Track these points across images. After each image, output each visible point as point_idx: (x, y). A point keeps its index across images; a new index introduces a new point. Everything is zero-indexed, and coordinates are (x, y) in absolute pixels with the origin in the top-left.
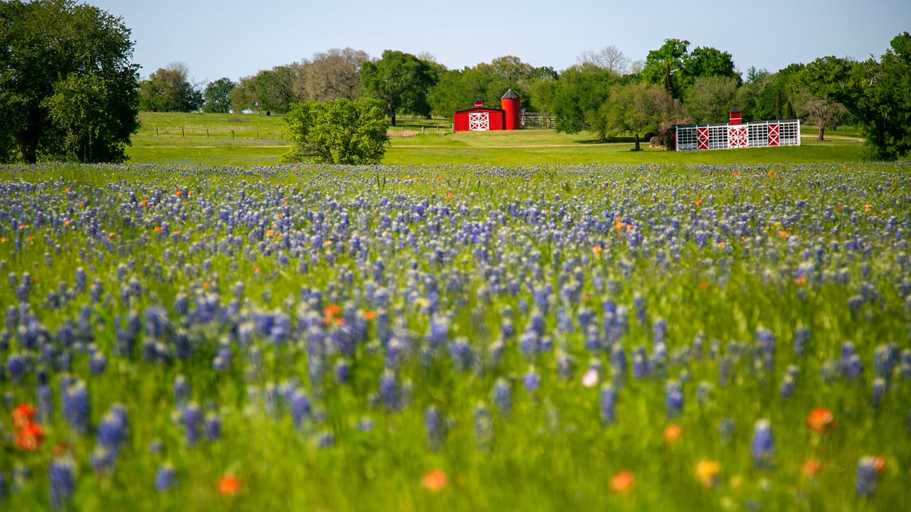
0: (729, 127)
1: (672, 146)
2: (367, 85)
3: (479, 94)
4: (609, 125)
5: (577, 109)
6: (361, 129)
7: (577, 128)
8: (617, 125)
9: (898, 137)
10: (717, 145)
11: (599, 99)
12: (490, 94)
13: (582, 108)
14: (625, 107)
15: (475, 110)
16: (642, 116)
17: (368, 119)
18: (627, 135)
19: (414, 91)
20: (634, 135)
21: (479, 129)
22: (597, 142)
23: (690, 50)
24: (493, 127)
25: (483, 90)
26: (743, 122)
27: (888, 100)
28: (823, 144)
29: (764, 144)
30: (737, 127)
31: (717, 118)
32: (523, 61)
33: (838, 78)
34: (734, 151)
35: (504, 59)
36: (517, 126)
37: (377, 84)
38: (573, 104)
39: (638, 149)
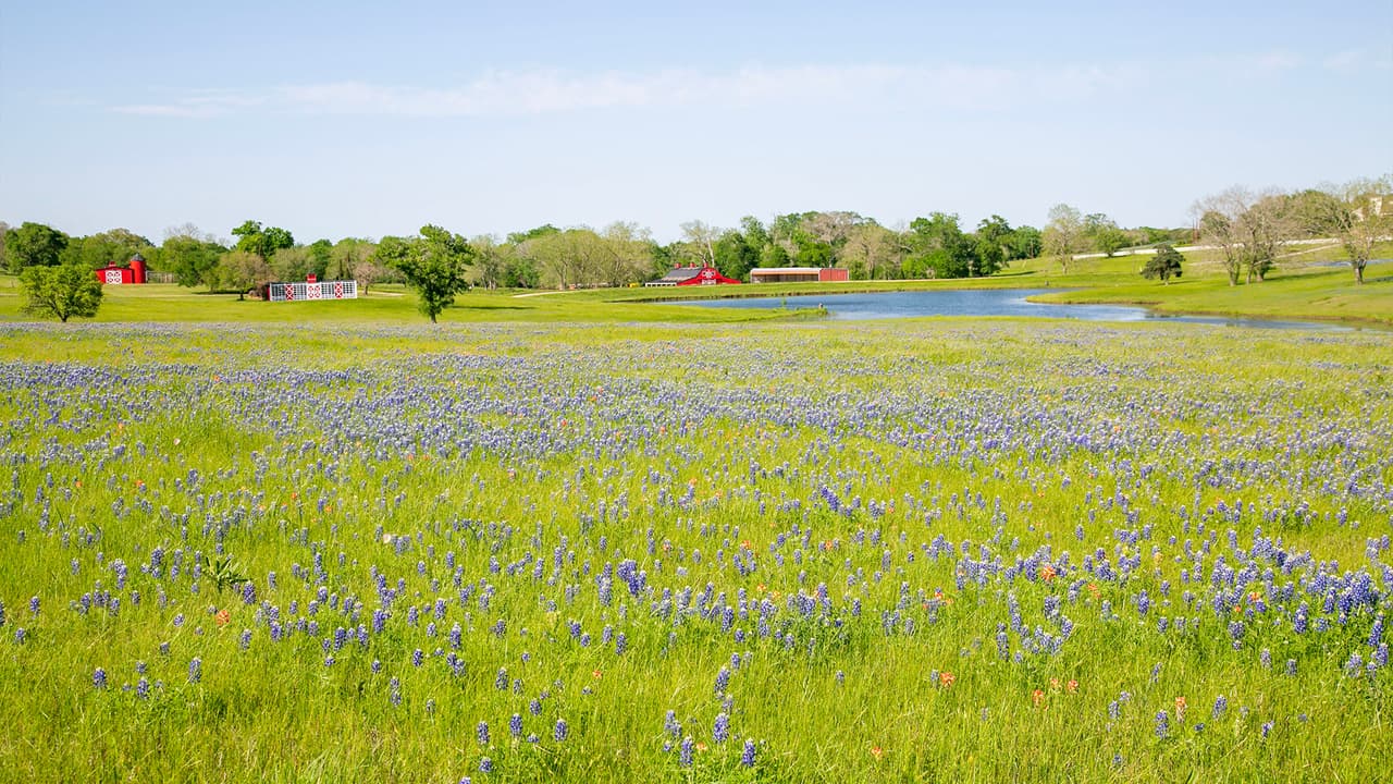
0: (308, 285)
1: (266, 297)
2: (10, 247)
3: (107, 257)
4: (221, 281)
5: (193, 269)
6: (83, 287)
7: (194, 284)
8: (227, 282)
9: (442, 296)
10: (299, 298)
11: (210, 263)
12: (116, 257)
13: (197, 269)
14: (233, 268)
15: (111, 268)
16: (245, 276)
17: (88, 280)
18: (235, 288)
19: (49, 253)
20: (238, 290)
21: (114, 282)
22: (209, 293)
23: (263, 229)
24: (125, 280)
25: (110, 254)
26: (318, 281)
27: (434, 271)
28: (367, 297)
29: (332, 297)
30: (314, 285)
31: (293, 278)
32: (131, 232)
33: (401, 255)
34: (312, 301)
35: (117, 230)
36: (143, 281)
37: (19, 247)
38: (191, 267)
39: (242, 299)
